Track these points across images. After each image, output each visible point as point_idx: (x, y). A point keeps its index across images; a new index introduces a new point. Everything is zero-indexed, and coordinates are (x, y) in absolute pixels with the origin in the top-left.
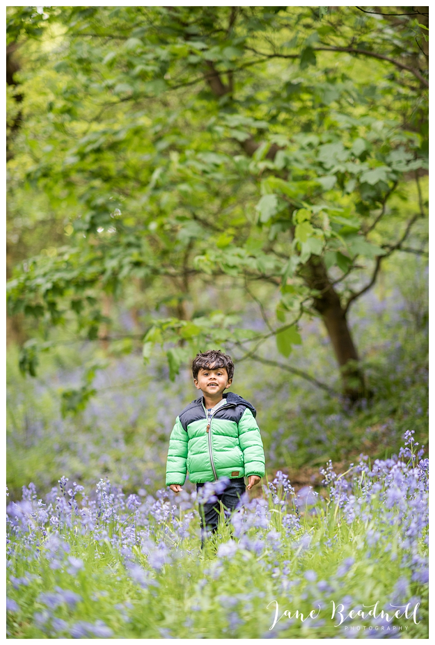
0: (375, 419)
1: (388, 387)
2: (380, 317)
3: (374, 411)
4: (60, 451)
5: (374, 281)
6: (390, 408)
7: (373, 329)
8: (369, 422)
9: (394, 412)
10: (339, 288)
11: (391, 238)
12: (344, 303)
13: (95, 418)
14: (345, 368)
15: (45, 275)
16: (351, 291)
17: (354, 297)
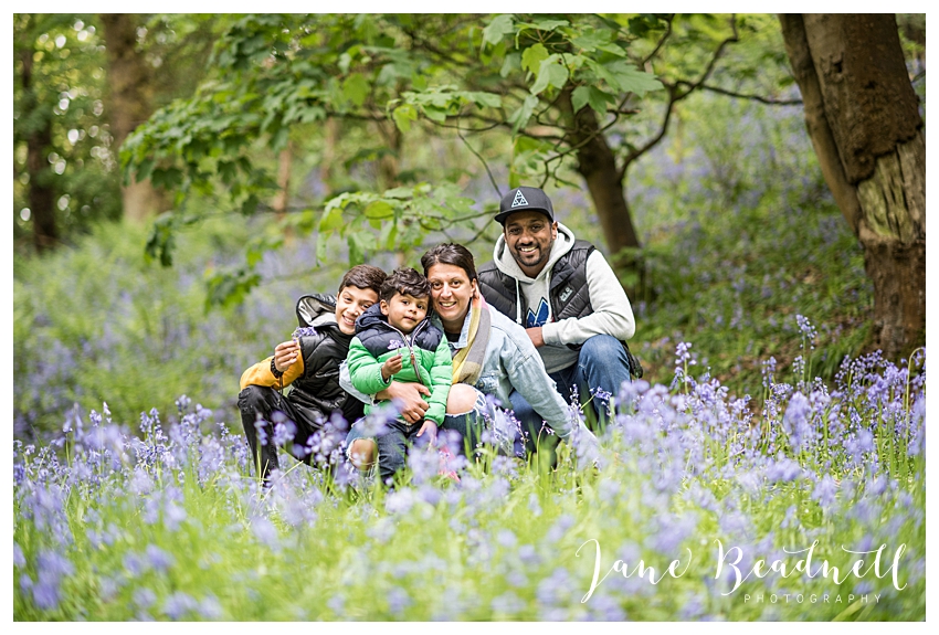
0: (658, 331)
1: (678, 285)
2: (675, 187)
3: (656, 319)
4: (210, 367)
5: (663, 133)
6: (679, 316)
7: (664, 202)
8: (648, 335)
9: (685, 321)
10: (614, 143)
11: (690, 73)
12: (620, 163)
13: (263, 320)
14: (617, 257)
15: (181, 124)
16: (630, 147)
17: (634, 155)
